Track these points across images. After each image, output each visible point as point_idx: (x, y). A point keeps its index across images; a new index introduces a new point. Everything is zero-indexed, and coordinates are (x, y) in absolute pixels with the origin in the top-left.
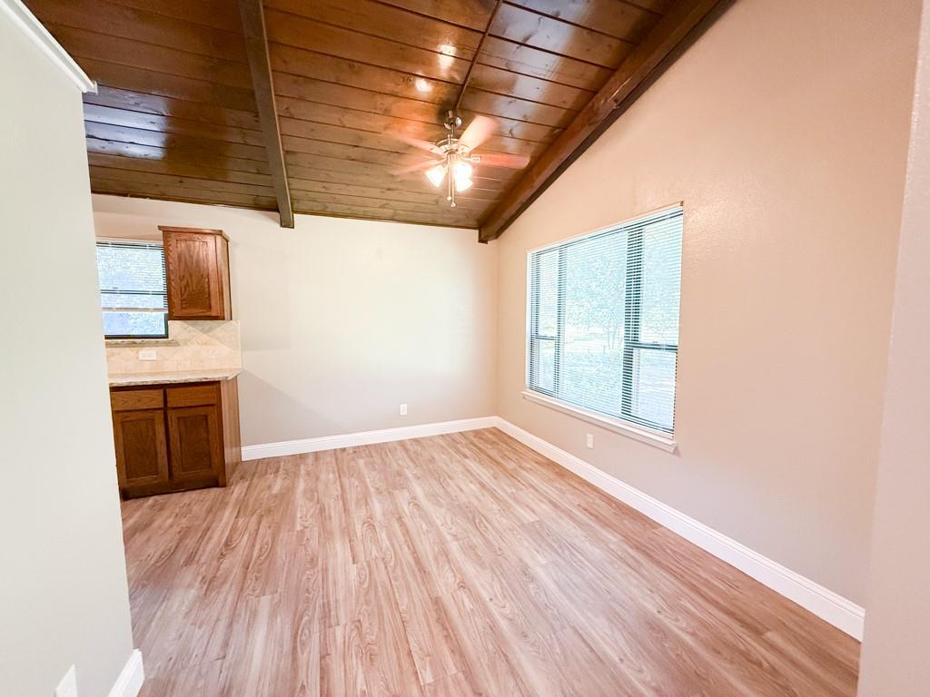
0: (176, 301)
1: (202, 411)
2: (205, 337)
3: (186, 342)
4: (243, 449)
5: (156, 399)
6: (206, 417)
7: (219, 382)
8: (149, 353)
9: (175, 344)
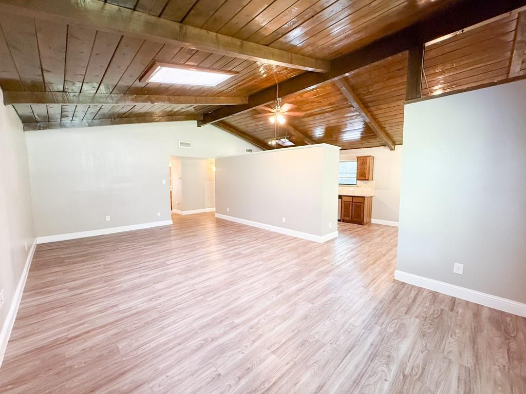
0: (358, 175)
1: (359, 204)
2: (365, 185)
3: (361, 186)
4: (372, 219)
5: (350, 199)
6: (360, 205)
7: (364, 197)
8: (352, 189)
9: (358, 187)
